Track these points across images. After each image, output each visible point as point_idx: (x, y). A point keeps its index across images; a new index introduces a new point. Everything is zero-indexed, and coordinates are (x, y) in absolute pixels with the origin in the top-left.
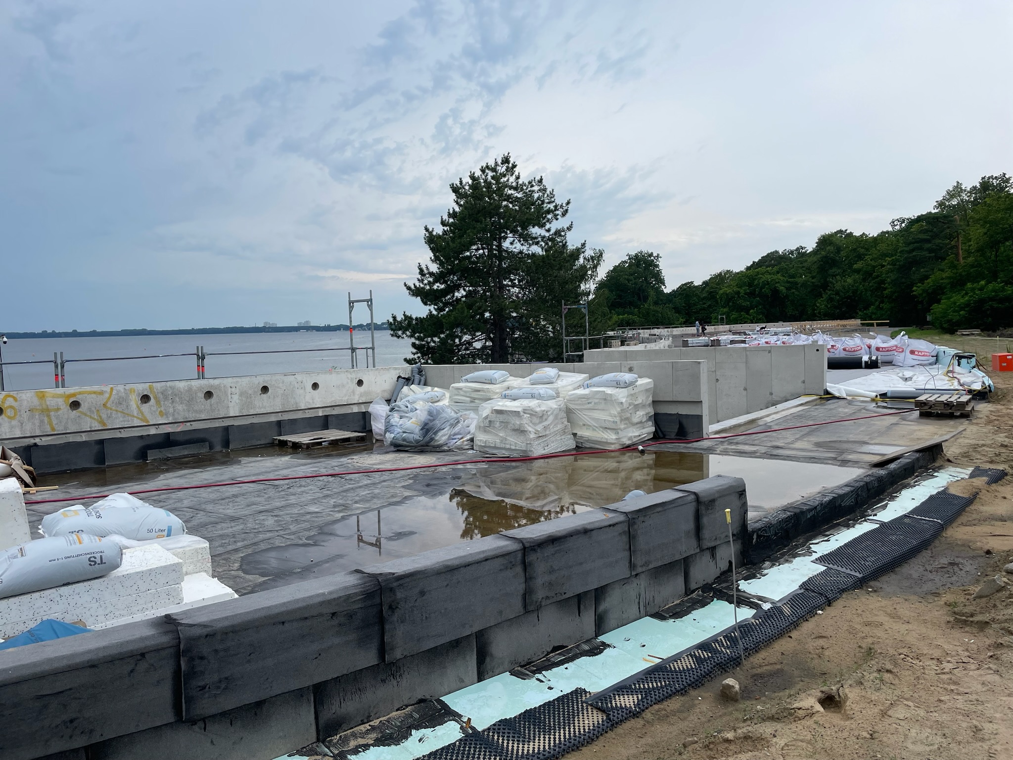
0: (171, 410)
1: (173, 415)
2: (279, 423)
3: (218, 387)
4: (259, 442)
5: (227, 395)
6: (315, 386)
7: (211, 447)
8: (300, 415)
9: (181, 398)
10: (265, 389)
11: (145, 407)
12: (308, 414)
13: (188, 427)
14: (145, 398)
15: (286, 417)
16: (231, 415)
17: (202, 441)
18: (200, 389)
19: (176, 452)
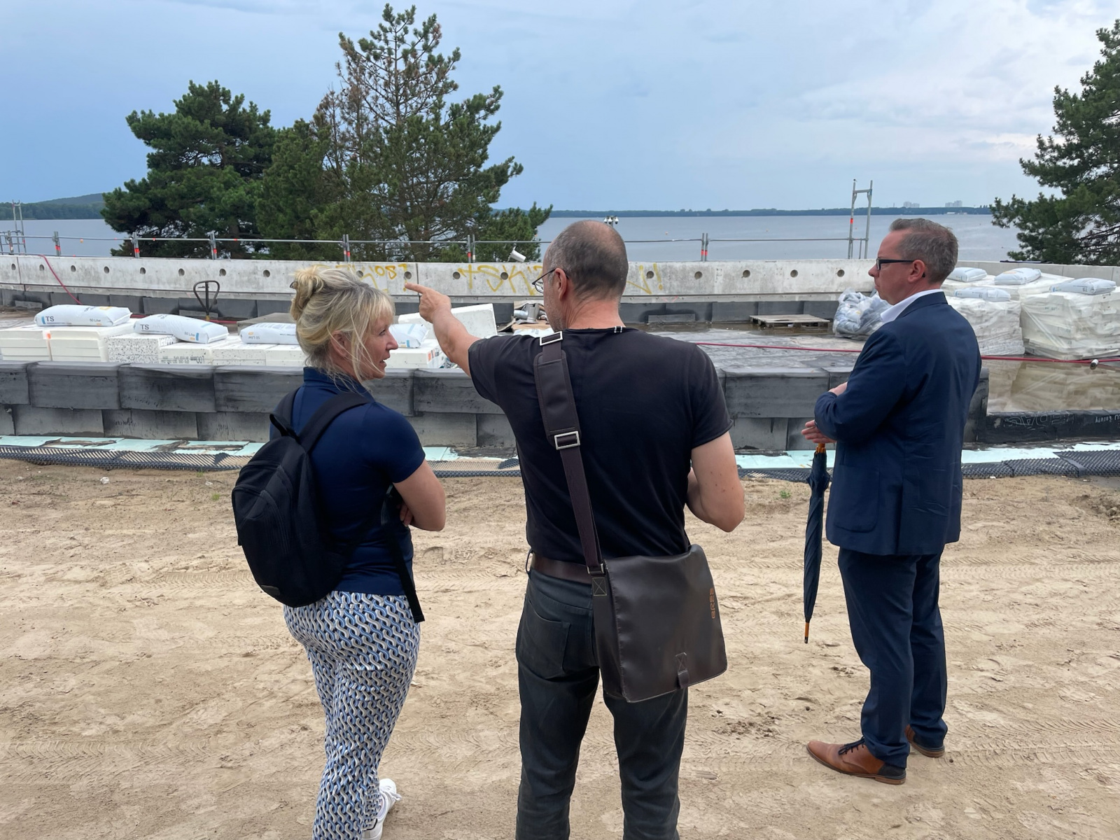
0: (668, 285)
1: (670, 289)
2: (757, 304)
3: (707, 269)
4: (737, 319)
5: (713, 276)
6: (794, 273)
7: (697, 319)
8: (776, 299)
9: (676, 276)
10: (747, 273)
11: (649, 281)
12: (785, 299)
13: (680, 300)
14: (650, 274)
15: (764, 299)
16: (716, 293)
17: (689, 312)
18: (692, 269)
19: (670, 319)
